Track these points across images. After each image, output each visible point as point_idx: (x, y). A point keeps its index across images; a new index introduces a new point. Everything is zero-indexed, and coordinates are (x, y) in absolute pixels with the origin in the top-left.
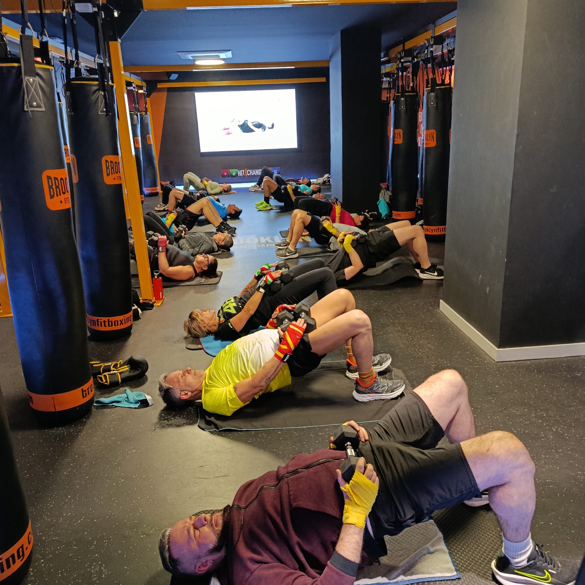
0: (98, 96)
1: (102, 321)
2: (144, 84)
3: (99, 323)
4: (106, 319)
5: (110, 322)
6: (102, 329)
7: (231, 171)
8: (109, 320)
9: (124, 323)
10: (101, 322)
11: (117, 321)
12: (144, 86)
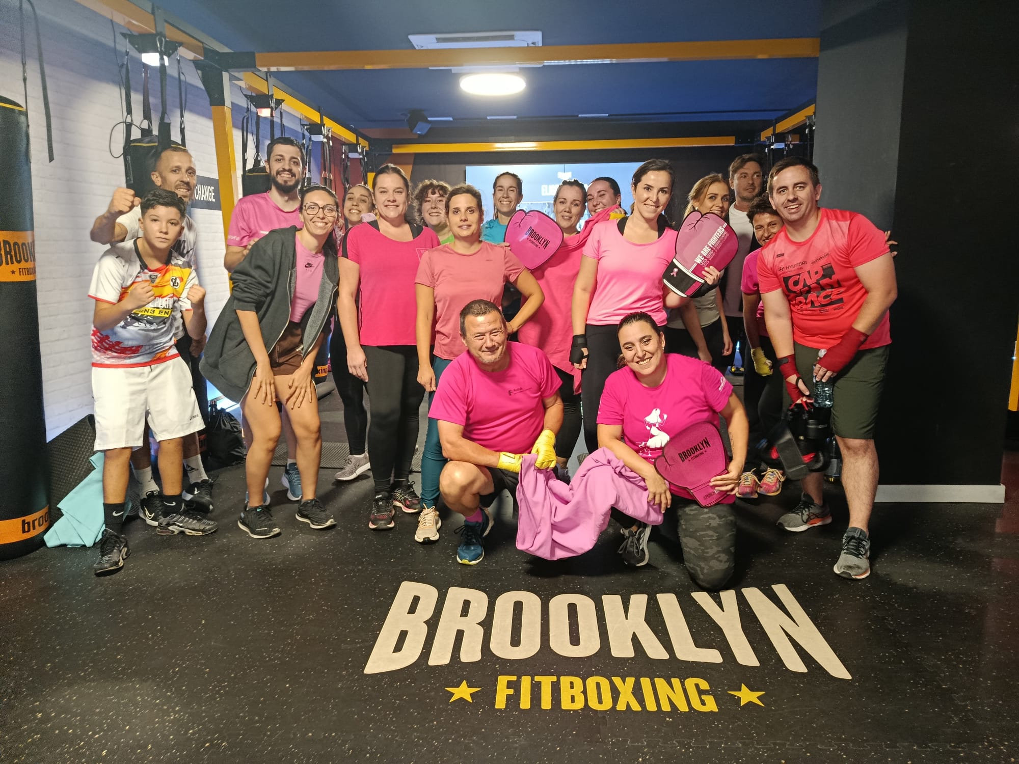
2: (363, 142)
12: (360, 144)
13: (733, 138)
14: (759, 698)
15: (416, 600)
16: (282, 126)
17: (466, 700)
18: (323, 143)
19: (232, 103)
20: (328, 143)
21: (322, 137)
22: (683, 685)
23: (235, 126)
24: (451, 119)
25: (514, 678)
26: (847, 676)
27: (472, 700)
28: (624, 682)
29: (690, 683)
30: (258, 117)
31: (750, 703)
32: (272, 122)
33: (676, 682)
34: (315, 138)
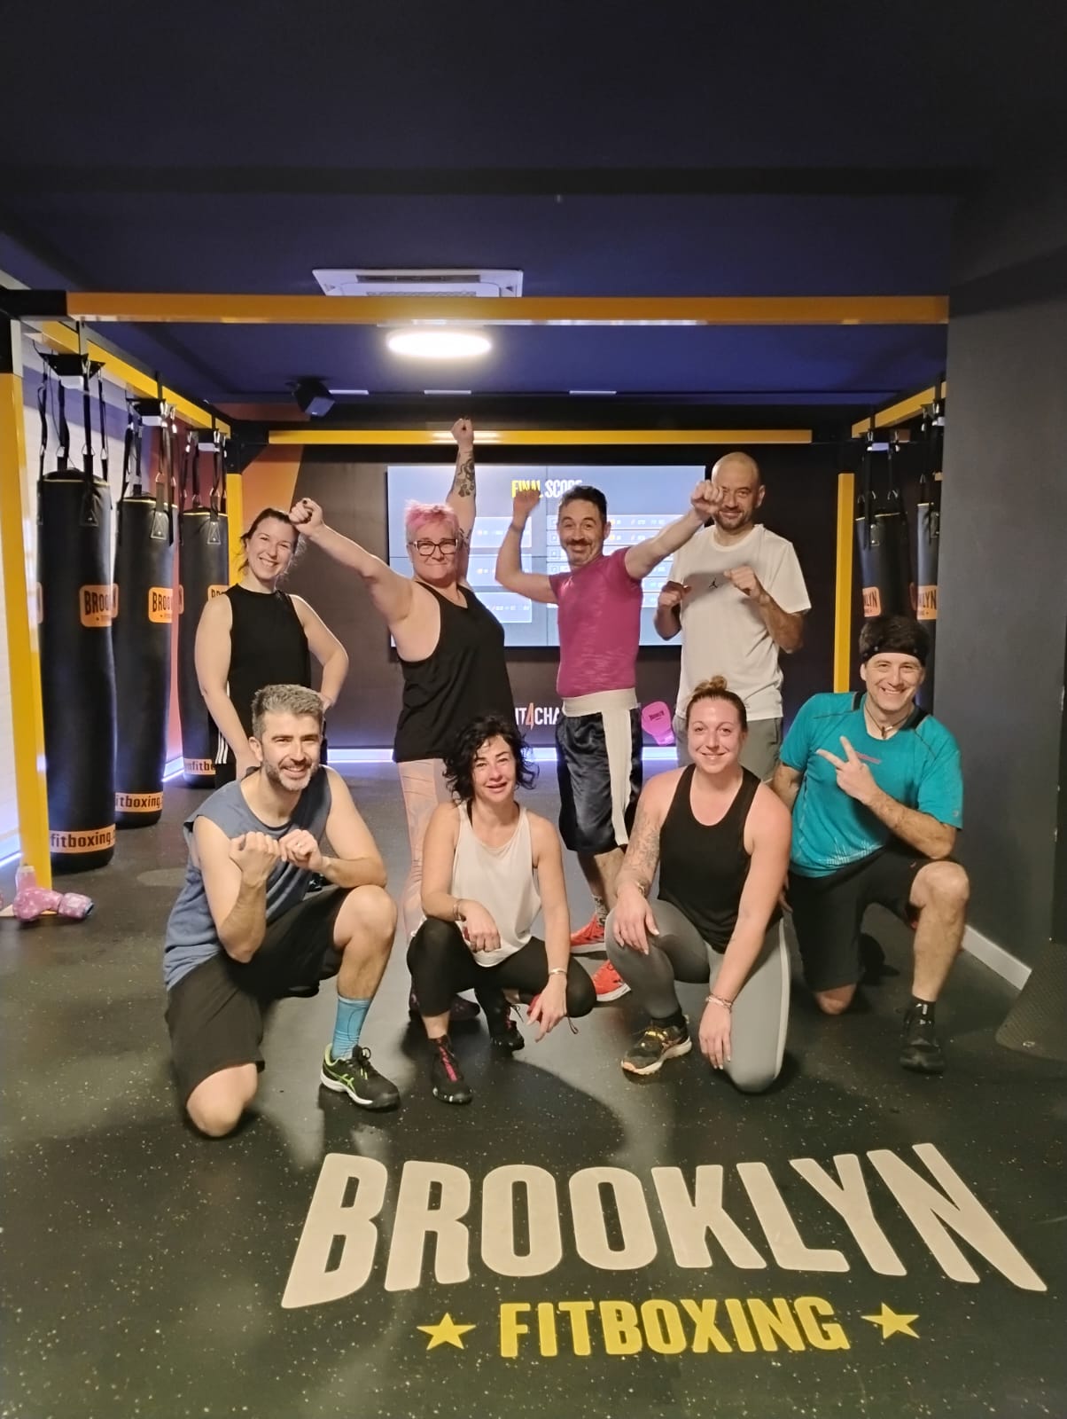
2: (222, 427)
12: (217, 430)
13: (809, 433)
14: (911, 1325)
15: (353, 1184)
16: (102, 403)
17: (455, 1346)
18: (160, 429)
19: (25, 369)
20: (170, 429)
21: (159, 418)
22: (792, 1307)
23: (26, 403)
24: (366, 392)
25: (526, 1307)
26: (1040, 1286)
27: (464, 1345)
28: (700, 1306)
29: (803, 1303)
30: (62, 389)
31: (898, 1336)
32: (87, 399)
33: (779, 1303)
34: (148, 421)
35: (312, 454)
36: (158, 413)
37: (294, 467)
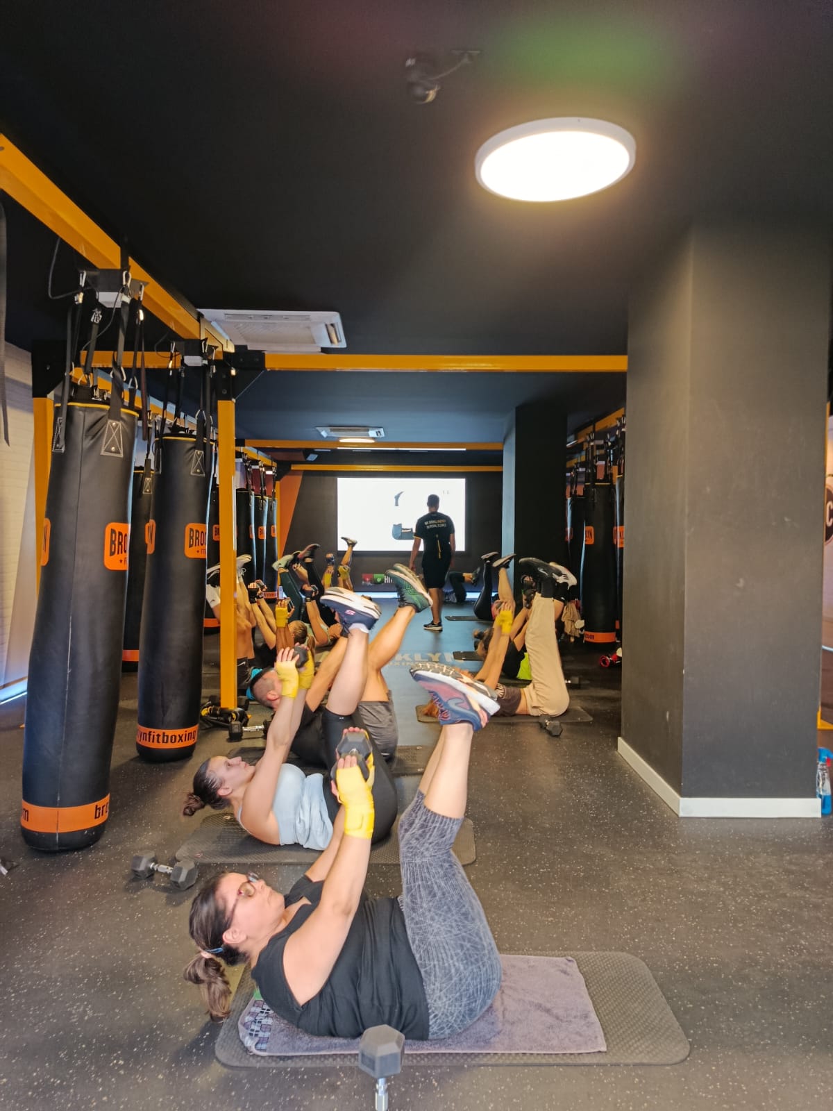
0: (192, 456)
1: (156, 734)
2: (275, 464)
3: (152, 737)
4: (160, 732)
5: (166, 737)
6: (154, 745)
7: (376, 576)
8: (164, 733)
9: (183, 740)
10: (154, 736)
11: (175, 736)
12: (273, 466)
34: (253, 467)
35: (306, 473)
36: (258, 464)
37: (300, 478)
